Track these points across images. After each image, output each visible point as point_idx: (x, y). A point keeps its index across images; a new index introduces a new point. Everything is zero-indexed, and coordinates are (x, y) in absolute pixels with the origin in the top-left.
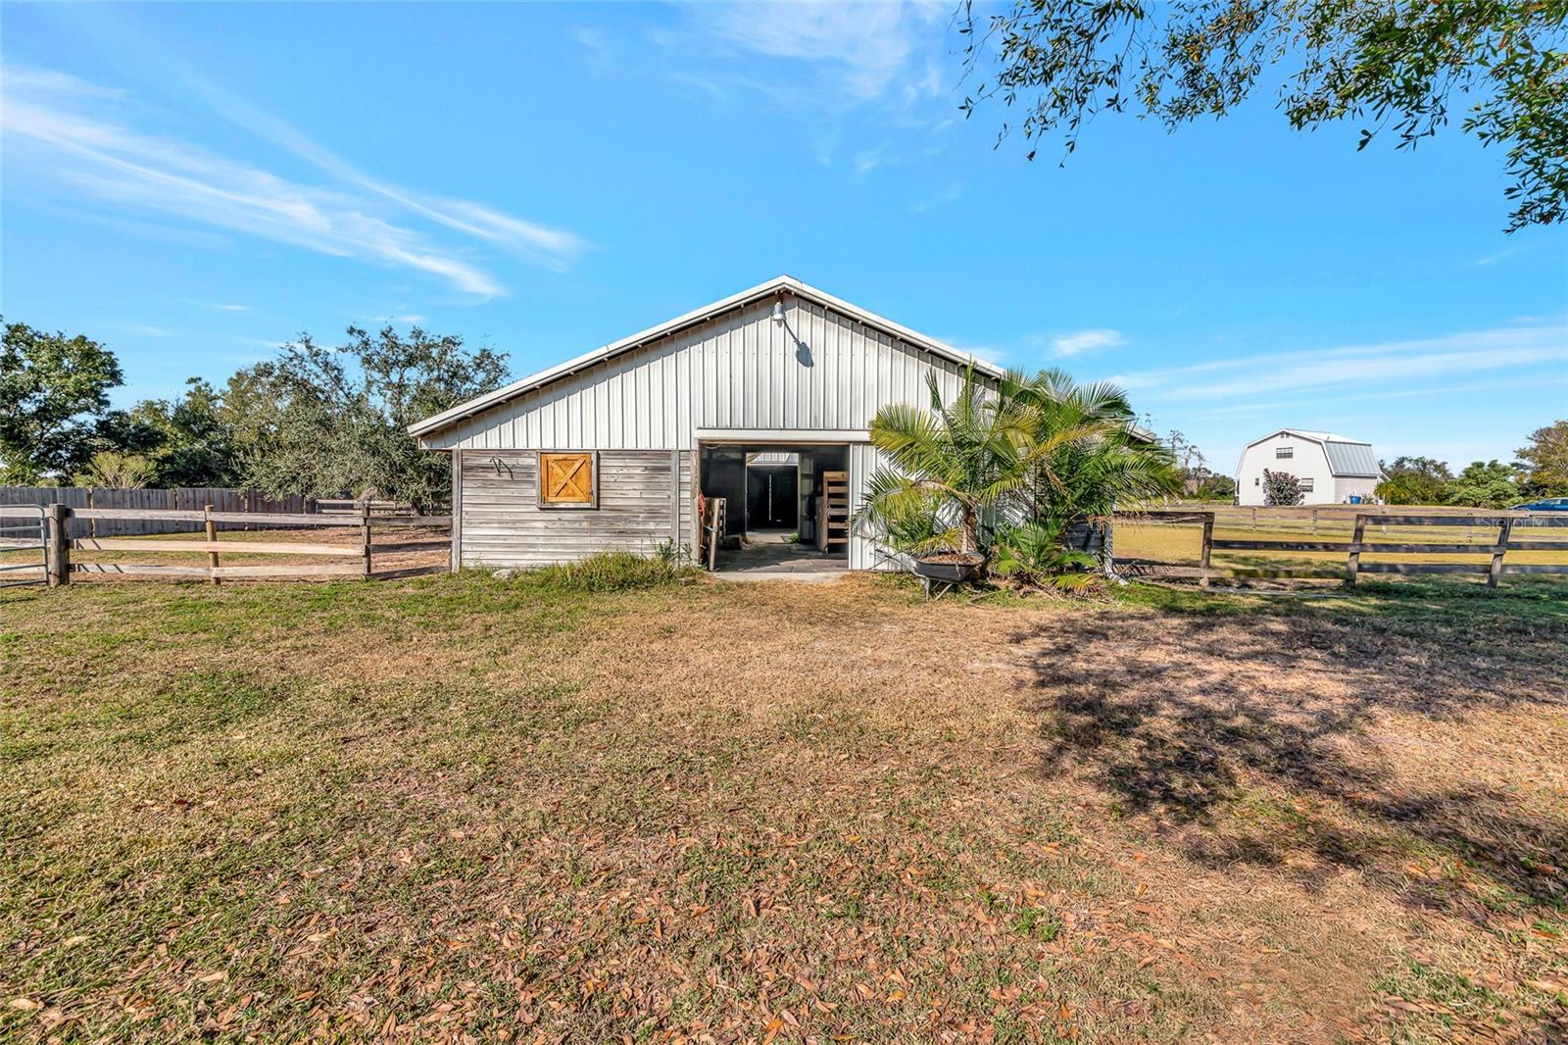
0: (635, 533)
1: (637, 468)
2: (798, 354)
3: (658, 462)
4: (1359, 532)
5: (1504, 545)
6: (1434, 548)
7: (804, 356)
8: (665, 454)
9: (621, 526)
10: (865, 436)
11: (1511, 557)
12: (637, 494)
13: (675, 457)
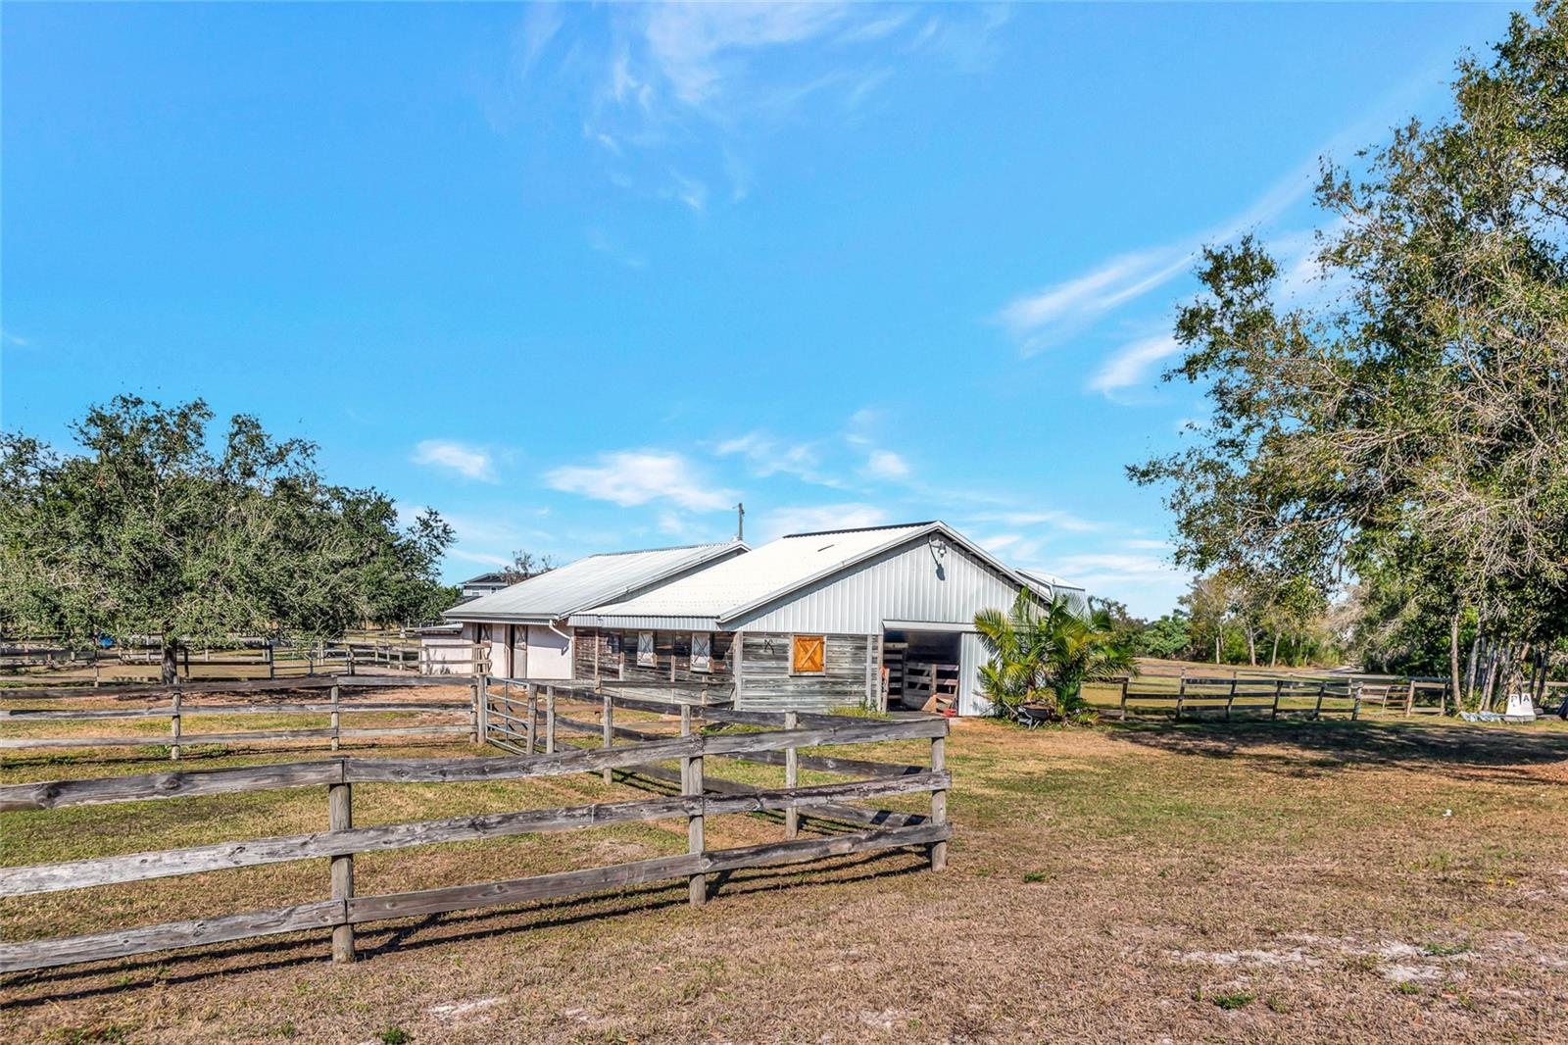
0: (845, 693)
1: (848, 647)
2: (937, 572)
3: (859, 642)
4: (1183, 689)
5: (1233, 695)
6: (1209, 697)
7: (940, 573)
8: (864, 638)
9: (838, 688)
10: (972, 628)
11: (1236, 702)
12: (847, 666)
13: (870, 640)
